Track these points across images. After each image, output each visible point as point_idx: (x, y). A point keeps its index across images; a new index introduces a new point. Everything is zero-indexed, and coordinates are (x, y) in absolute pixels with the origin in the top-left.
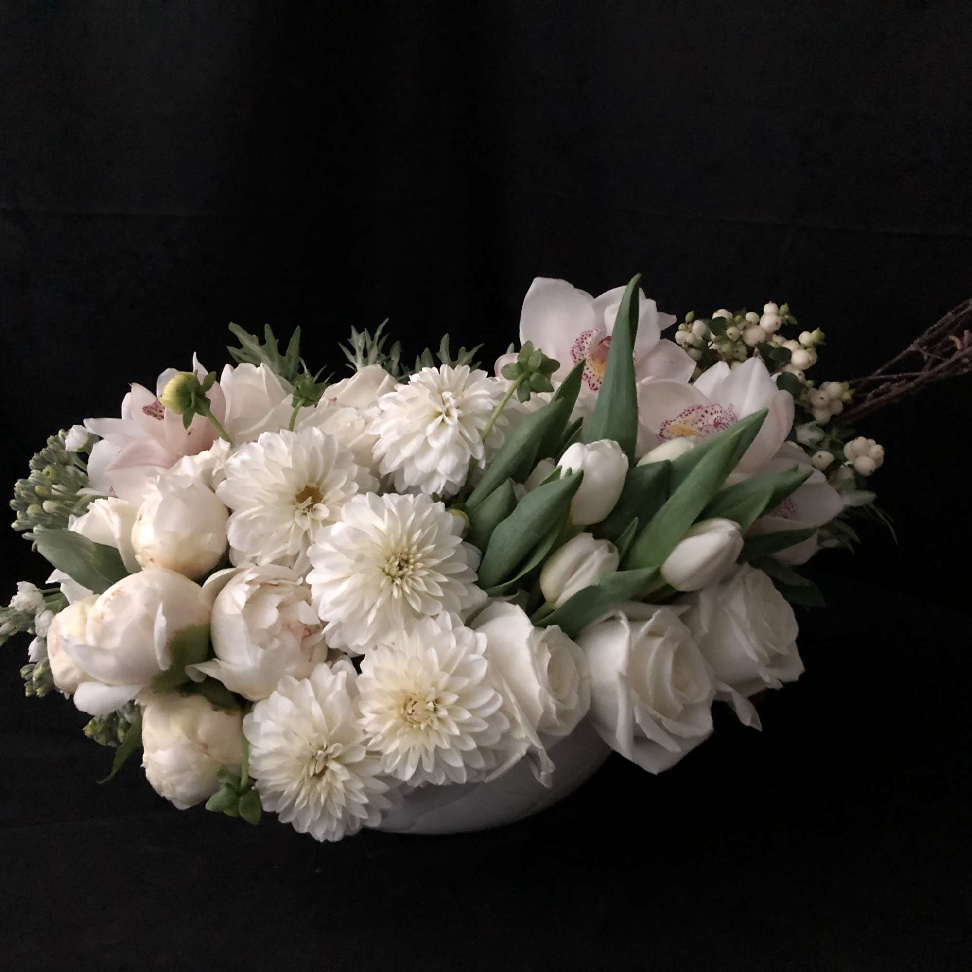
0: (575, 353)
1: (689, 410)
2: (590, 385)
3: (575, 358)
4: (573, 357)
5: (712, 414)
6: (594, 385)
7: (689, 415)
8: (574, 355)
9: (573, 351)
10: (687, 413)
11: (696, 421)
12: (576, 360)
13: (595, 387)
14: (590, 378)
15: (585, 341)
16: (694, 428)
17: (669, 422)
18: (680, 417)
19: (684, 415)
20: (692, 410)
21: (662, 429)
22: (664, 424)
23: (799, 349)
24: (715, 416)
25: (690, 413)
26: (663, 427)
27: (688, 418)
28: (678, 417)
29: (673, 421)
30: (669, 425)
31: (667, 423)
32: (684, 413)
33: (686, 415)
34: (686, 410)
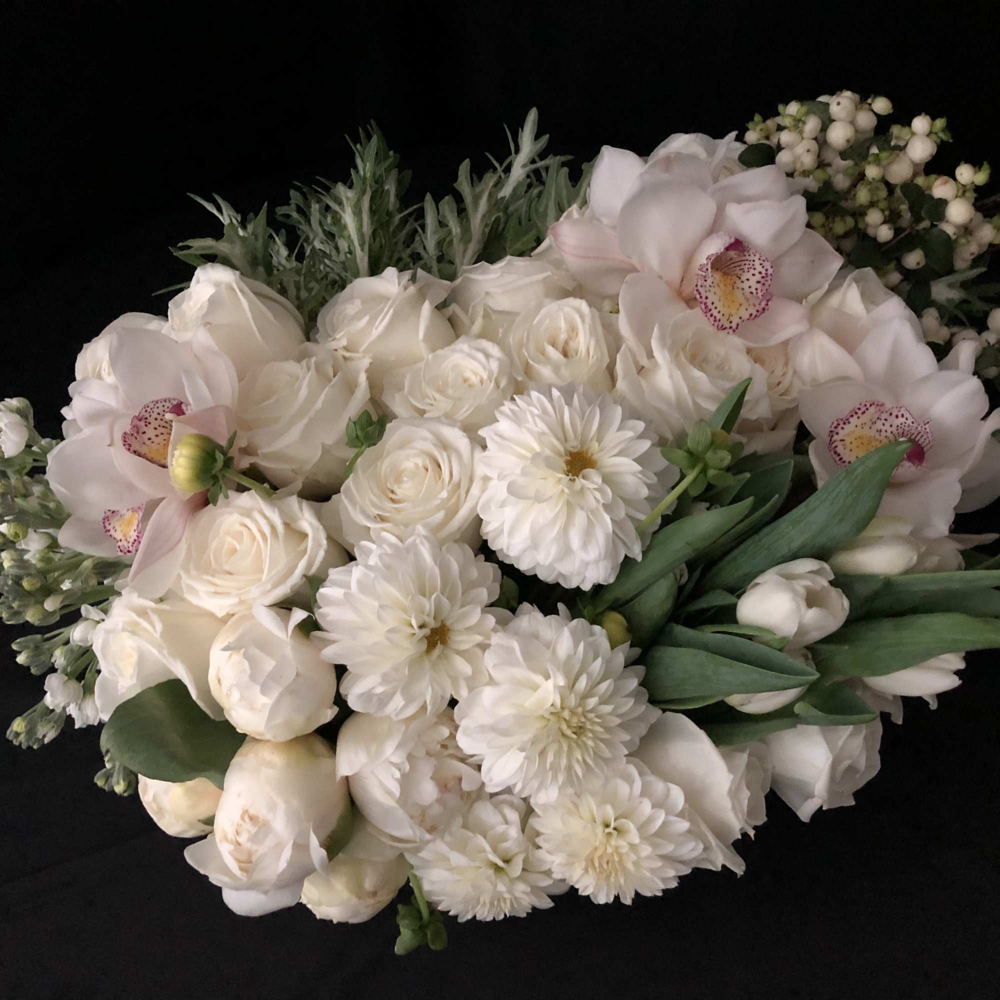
0: (699, 288)
1: (865, 405)
2: (717, 328)
5: (897, 417)
6: (723, 326)
7: (867, 412)
8: (700, 293)
9: (697, 286)
10: (863, 409)
11: (873, 421)
12: (701, 300)
14: (719, 320)
16: (873, 433)
17: (841, 423)
18: (855, 417)
19: (860, 412)
20: (871, 405)
21: (831, 431)
22: (835, 425)
23: (956, 197)
24: (901, 420)
25: (867, 409)
26: (833, 429)
27: (865, 418)
28: (852, 416)
29: (846, 421)
30: (842, 428)
31: (839, 424)
32: (859, 409)
33: (863, 414)
34: (863, 405)
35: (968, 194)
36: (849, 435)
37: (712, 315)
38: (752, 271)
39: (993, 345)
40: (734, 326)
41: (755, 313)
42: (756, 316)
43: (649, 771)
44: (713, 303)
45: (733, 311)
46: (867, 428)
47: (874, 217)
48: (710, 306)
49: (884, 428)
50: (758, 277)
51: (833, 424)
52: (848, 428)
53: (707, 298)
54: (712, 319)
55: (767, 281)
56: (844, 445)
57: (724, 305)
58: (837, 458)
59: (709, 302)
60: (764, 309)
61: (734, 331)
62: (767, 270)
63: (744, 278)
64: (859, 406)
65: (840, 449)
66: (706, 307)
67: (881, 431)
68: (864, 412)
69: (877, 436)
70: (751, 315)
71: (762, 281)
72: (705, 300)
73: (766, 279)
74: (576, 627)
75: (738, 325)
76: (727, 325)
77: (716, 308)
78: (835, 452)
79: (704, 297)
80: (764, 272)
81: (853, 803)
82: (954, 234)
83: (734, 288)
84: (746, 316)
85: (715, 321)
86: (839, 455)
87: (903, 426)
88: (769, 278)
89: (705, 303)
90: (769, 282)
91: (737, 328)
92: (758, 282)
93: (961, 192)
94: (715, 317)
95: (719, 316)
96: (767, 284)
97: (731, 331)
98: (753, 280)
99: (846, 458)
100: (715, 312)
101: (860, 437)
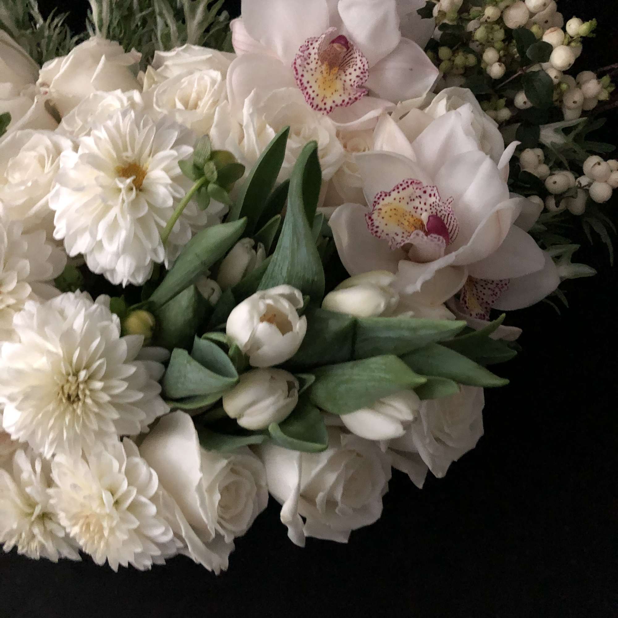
0: (297, 66)
1: (407, 182)
2: (313, 106)
3: (297, 74)
4: (295, 72)
5: (430, 195)
6: (317, 106)
7: (407, 189)
8: (296, 70)
9: (295, 63)
10: (405, 185)
11: (412, 198)
12: (297, 77)
13: (319, 108)
14: (313, 99)
15: (311, 47)
16: (410, 208)
17: (383, 195)
18: (397, 191)
19: (401, 188)
20: (411, 183)
21: (375, 202)
22: (378, 196)
23: (563, 44)
24: (433, 199)
25: (408, 186)
26: (376, 200)
27: (403, 194)
28: (394, 190)
29: (388, 194)
30: (383, 199)
31: (381, 196)
32: (401, 185)
33: (403, 189)
34: (405, 181)
35: (573, 44)
36: (386, 205)
37: (307, 93)
38: (355, 67)
39: (584, 187)
40: (328, 109)
41: (347, 100)
42: (348, 103)
43: (138, 453)
44: (308, 82)
45: (328, 94)
46: (404, 202)
47: (490, 55)
48: (305, 84)
49: (420, 206)
50: (358, 72)
51: (377, 195)
52: (388, 200)
53: (302, 76)
54: (307, 96)
55: (365, 76)
56: (379, 213)
57: (319, 87)
58: (370, 223)
59: (304, 80)
60: (356, 99)
61: (328, 113)
62: (364, 66)
63: (347, 73)
64: (401, 183)
65: (374, 217)
66: (302, 84)
67: (417, 208)
68: (405, 188)
69: (413, 213)
70: (343, 101)
71: (362, 76)
72: (300, 77)
73: (364, 74)
74: (95, 310)
75: (331, 108)
76: (321, 105)
77: (311, 87)
78: (370, 218)
79: (300, 74)
80: (362, 67)
81: (346, 541)
82: (555, 77)
83: (337, 78)
84: (339, 102)
85: (309, 98)
86: (372, 220)
87: (434, 205)
88: (367, 74)
89: (301, 81)
90: (367, 78)
91: (330, 111)
92: (358, 76)
93: (566, 41)
94: (310, 95)
95: (313, 95)
96: (364, 79)
97: (325, 112)
98: (354, 74)
99: (376, 223)
100: (310, 91)
101: (395, 209)
